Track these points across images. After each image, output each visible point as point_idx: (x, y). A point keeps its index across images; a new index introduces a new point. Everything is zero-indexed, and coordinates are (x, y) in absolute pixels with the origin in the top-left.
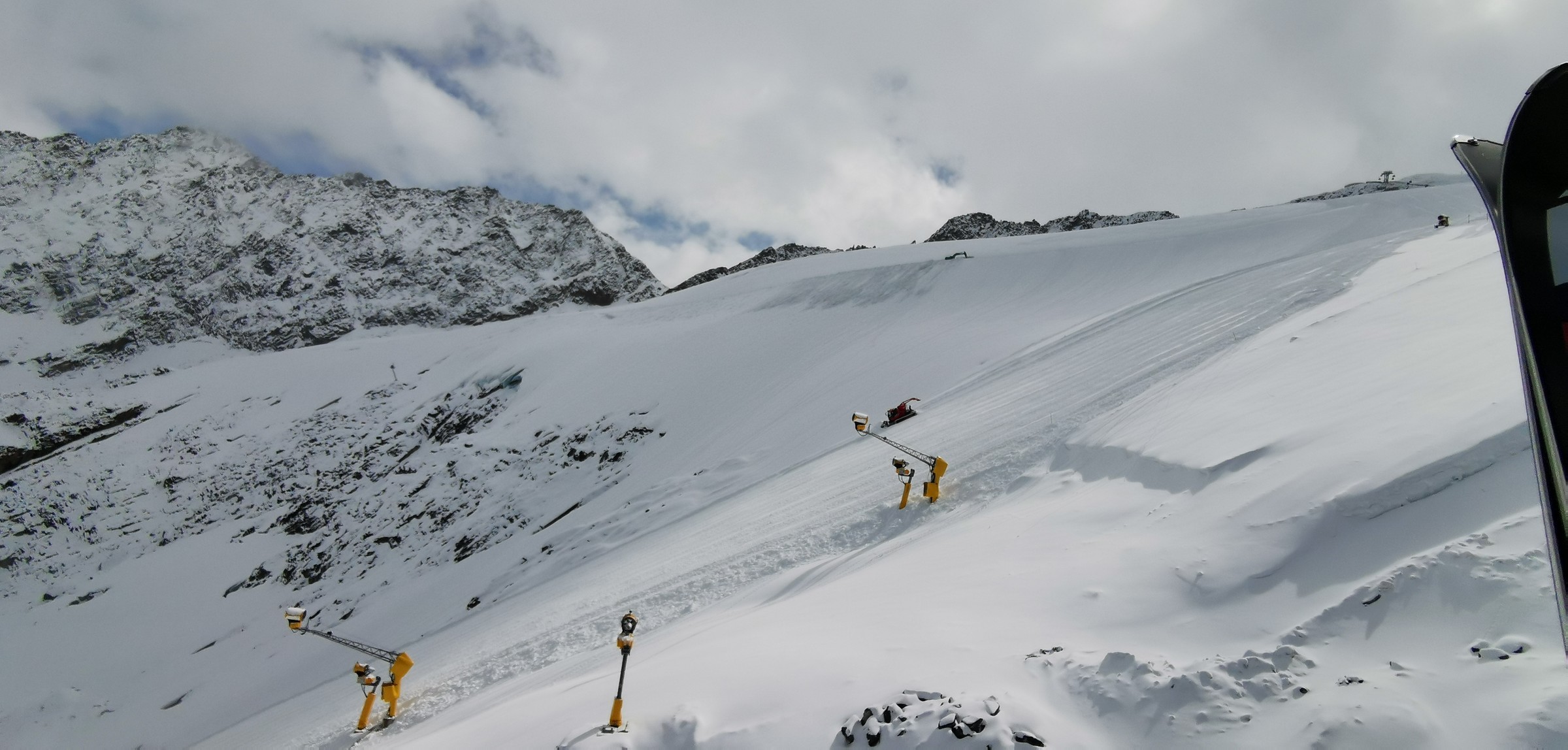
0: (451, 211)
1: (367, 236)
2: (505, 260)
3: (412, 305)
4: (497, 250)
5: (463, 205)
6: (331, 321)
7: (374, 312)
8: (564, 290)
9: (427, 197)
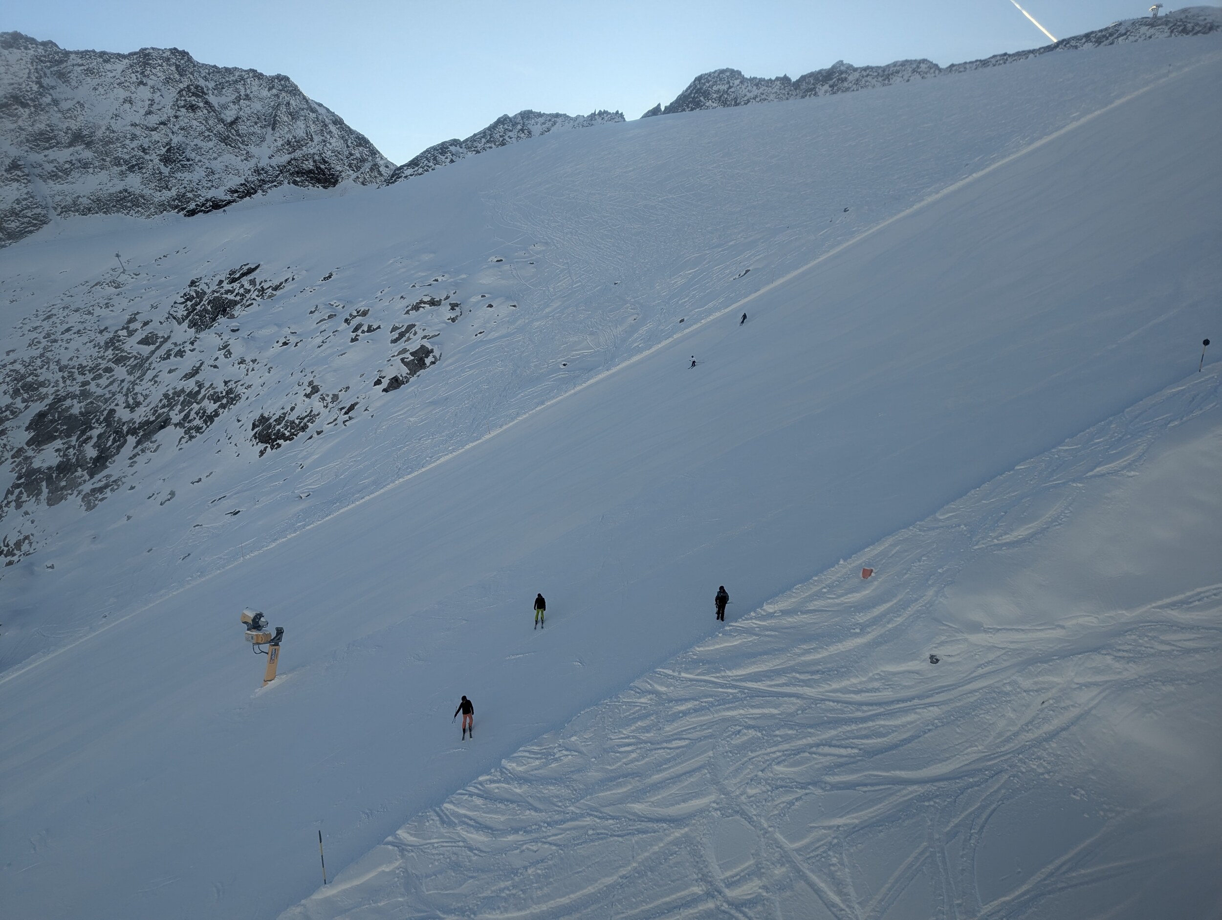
0: (137, 79)
1: (42, 110)
2: (209, 136)
3: (113, 190)
4: (198, 124)
5: (151, 71)
6: (20, 211)
7: (69, 200)
8: (282, 169)
9: (105, 61)
